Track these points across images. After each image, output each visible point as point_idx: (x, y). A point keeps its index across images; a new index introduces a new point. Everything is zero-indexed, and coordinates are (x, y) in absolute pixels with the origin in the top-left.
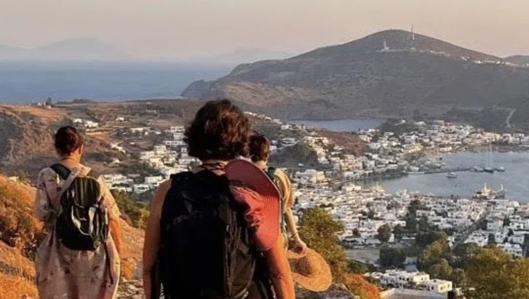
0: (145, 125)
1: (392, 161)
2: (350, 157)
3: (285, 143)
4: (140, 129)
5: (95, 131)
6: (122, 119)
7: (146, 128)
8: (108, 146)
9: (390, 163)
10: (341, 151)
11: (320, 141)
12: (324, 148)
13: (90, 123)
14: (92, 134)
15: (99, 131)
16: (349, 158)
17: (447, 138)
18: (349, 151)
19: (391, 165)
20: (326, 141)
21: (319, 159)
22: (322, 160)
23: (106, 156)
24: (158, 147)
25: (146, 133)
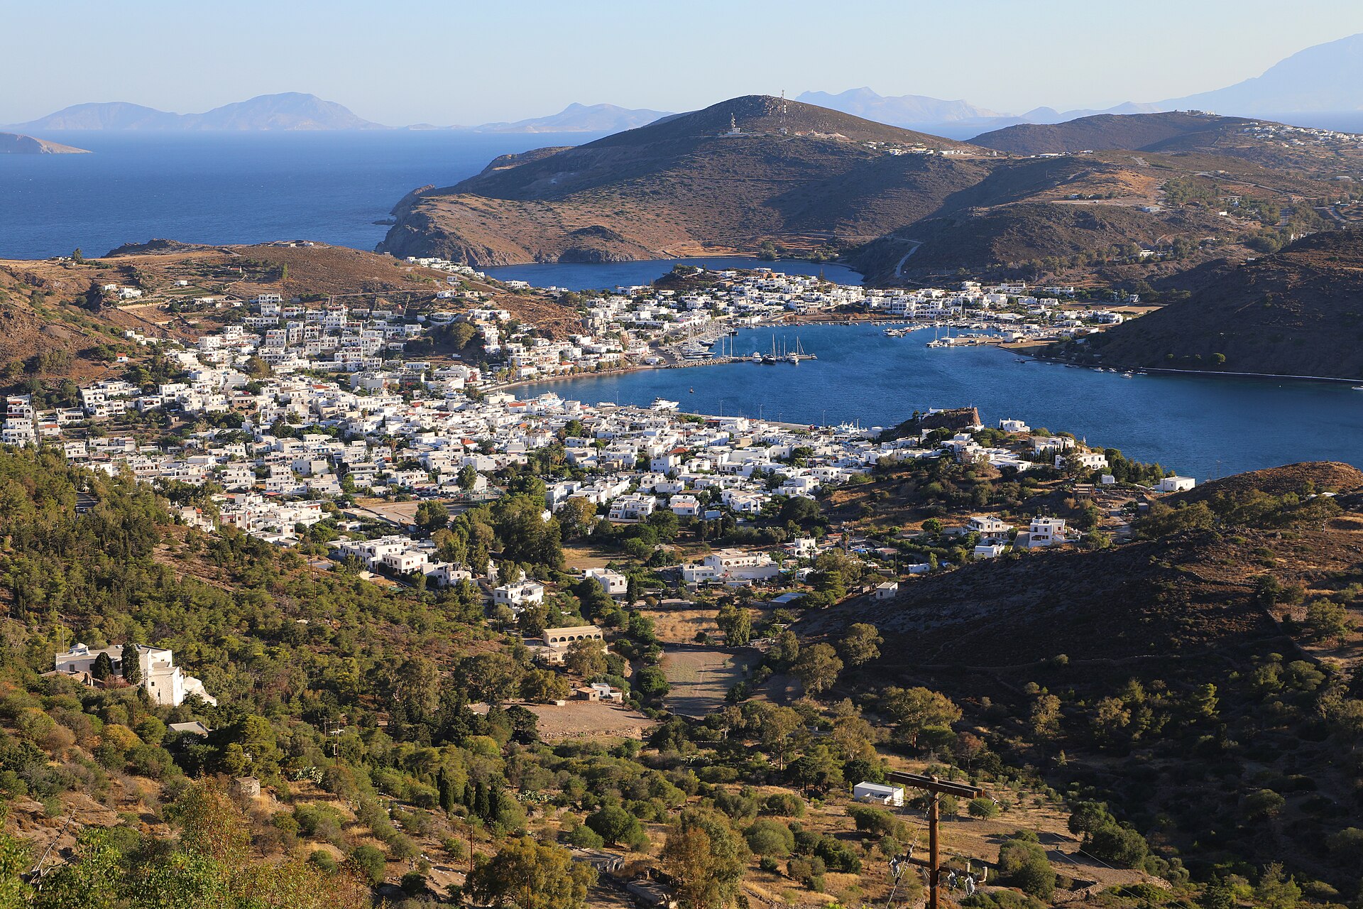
0: (218, 293)
1: (612, 348)
2: (542, 343)
3: (437, 320)
4: (208, 300)
5: (137, 303)
6: (184, 283)
7: (218, 297)
8: (122, 335)
9: (609, 351)
10: (528, 332)
11: (494, 316)
12: (500, 327)
13: (129, 291)
14: (124, 308)
15: (141, 303)
16: (540, 343)
17: (762, 300)
18: (540, 332)
19: (611, 355)
20: (505, 316)
21: (486, 347)
22: (493, 347)
23: (107, 351)
24: (229, 327)
25: (218, 305)
